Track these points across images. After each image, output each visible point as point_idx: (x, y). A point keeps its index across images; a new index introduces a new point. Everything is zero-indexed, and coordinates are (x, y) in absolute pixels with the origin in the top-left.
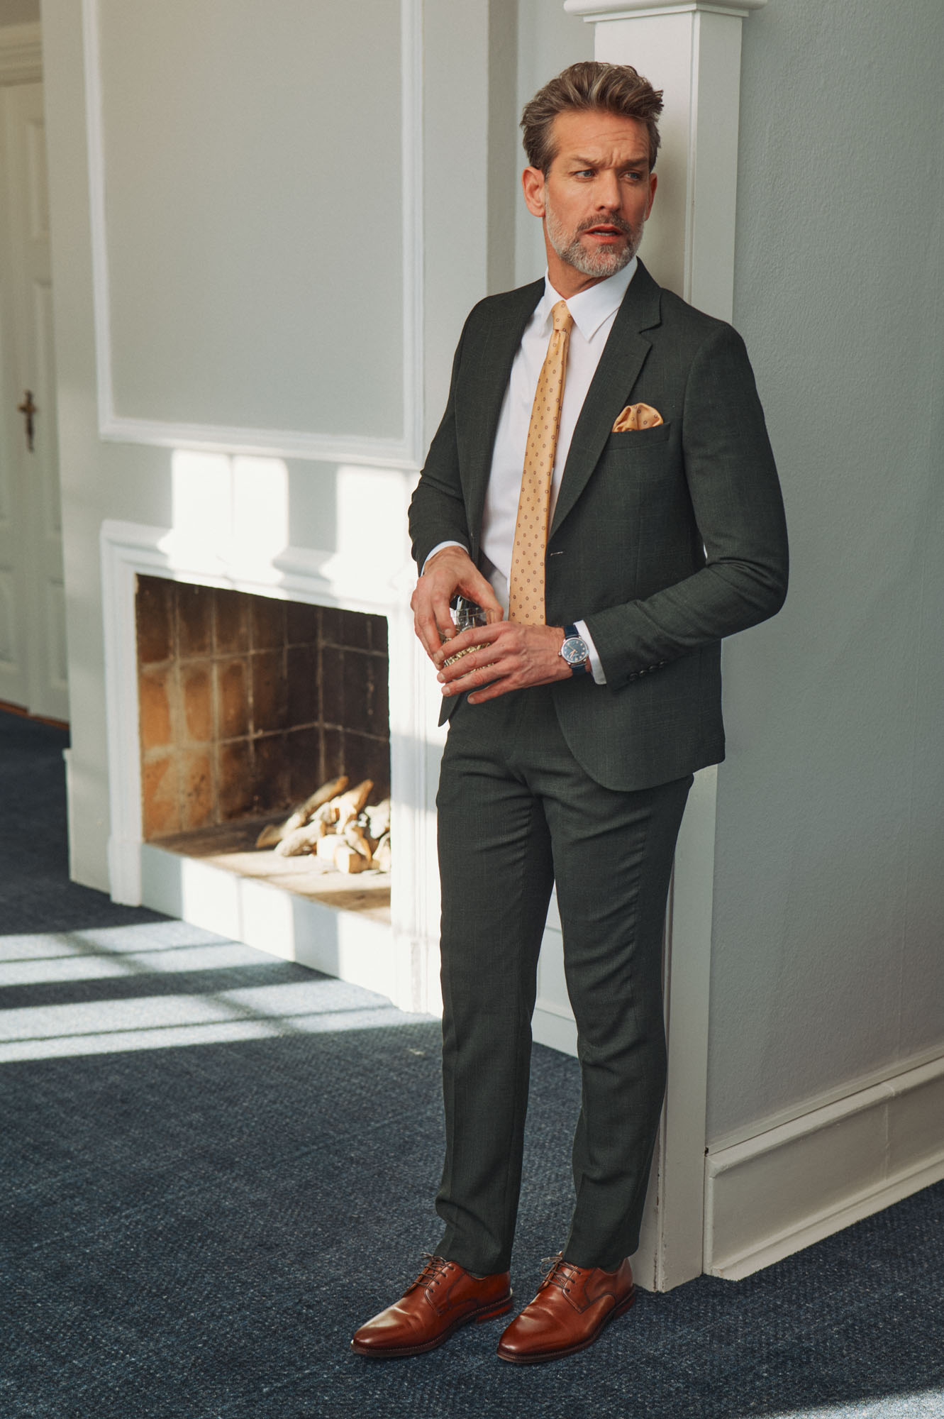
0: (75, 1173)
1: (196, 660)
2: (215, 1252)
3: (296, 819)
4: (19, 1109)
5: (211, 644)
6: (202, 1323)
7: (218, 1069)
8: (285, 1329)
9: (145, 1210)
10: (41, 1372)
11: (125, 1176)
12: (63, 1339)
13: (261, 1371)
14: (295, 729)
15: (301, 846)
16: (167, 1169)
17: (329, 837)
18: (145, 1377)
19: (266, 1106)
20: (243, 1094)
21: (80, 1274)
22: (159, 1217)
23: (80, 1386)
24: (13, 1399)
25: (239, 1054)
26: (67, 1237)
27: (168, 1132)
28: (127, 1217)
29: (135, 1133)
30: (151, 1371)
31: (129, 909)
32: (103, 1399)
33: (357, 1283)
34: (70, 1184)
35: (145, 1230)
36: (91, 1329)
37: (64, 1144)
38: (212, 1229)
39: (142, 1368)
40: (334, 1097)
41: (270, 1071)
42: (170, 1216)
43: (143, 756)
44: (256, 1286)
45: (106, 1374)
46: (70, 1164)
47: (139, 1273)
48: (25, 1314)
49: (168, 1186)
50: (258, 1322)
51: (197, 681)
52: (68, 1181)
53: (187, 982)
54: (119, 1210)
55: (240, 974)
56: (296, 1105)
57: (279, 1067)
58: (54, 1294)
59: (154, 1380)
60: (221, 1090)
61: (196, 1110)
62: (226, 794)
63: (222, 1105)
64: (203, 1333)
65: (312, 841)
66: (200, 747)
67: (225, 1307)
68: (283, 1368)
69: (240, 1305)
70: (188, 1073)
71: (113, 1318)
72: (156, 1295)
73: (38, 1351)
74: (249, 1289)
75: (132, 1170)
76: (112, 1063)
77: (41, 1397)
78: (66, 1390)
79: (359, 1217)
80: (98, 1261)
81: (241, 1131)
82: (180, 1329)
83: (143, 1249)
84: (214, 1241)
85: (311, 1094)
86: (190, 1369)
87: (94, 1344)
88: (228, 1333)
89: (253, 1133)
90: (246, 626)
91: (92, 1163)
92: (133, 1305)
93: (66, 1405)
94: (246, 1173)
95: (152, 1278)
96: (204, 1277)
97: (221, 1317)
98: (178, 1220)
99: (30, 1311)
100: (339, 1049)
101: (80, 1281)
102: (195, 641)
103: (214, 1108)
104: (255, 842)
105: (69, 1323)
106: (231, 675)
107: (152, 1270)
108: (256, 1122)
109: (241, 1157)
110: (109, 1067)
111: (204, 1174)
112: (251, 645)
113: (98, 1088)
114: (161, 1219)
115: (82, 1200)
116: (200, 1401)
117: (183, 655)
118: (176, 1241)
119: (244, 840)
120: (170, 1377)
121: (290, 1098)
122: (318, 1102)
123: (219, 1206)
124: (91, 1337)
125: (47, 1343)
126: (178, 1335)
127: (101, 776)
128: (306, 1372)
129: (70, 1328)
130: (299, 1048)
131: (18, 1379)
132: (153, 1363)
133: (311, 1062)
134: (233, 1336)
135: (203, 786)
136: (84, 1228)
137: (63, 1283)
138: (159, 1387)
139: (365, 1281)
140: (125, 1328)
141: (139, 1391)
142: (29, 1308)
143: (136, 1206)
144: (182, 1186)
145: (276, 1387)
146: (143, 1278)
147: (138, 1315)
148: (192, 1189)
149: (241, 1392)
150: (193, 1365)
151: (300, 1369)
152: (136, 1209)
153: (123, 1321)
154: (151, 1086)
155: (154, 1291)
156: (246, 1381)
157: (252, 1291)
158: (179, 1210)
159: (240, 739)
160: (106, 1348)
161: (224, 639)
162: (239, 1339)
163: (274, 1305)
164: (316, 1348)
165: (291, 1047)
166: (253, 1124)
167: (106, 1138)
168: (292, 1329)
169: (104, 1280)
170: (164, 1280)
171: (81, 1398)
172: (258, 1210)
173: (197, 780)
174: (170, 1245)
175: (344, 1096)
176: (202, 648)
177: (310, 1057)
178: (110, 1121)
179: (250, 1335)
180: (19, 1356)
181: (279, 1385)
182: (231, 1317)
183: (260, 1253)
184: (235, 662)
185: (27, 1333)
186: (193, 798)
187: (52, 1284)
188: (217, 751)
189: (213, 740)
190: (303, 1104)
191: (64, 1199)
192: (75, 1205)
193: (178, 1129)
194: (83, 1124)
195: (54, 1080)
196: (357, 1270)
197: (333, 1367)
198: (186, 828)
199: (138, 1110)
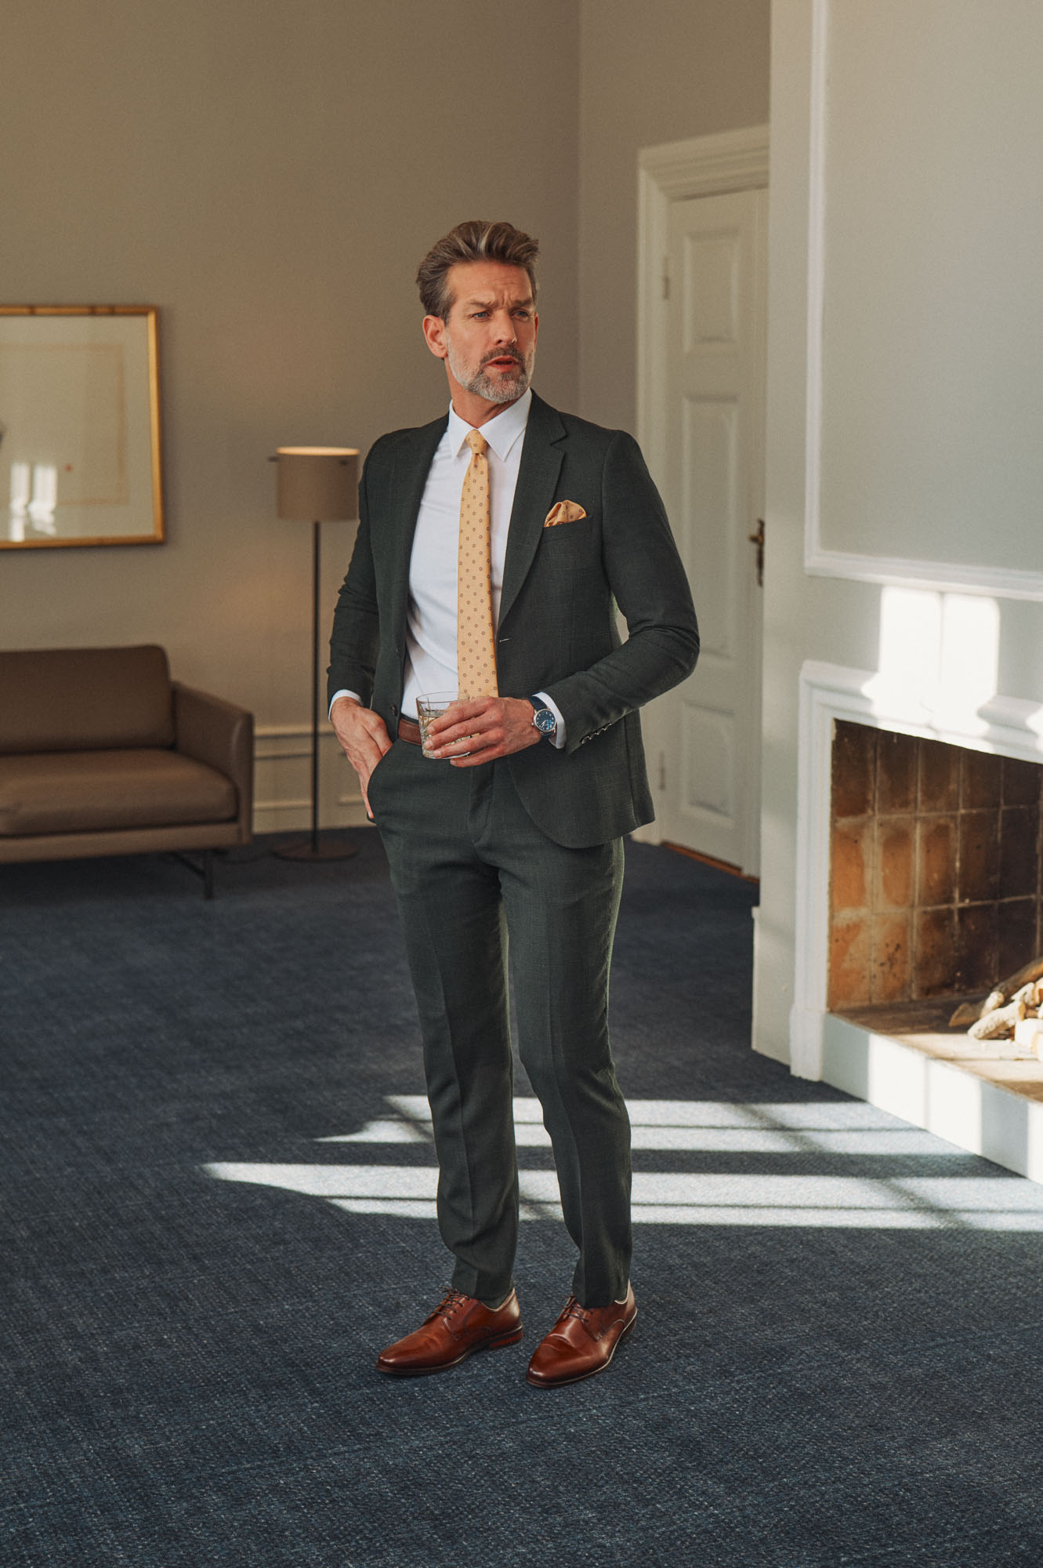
0: (695, 1334)
1: (896, 816)
2: (822, 1426)
3: (995, 998)
4: (651, 1267)
5: (916, 799)
6: (792, 1489)
7: (866, 1252)
8: (878, 1507)
9: (759, 1378)
10: (624, 1510)
11: (745, 1343)
12: (651, 1484)
13: (843, 1541)
14: (1006, 900)
15: (997, 1028)
16: (790, 1342)
17: (1029, 1020)
18: (725, 1530)
19: (910, 1294)
20: (887, 1279)
21: (680, 1428)
22: (772, 1386)
23: (658, 1528)
24: (591, 1530)
25: (892, 1239)
26: (674, 1392)
27: (799, 1306)
28: (738, 1382)
29: (765, 1304)
30: (732, 1525)
31: (808, 1083)
32: (679, 1542)
33: (964, 1475)
34: (688, 1344)
35: (755, 1396)
36: (680, 1479)
37: (690, 1306)
38: (824, 1404)
39: (723, 1521)
40: (985, 1293)
41: (921, 1260)
42: (784, 1387)
43: (832, 917)
44: (857, 1463)
45: (686, 1520)
46: (692, 1325)
47: (740, 1435)
48: (619, 1457)
49: (788, 1358)
50: (852, 1497)
51: (897, 840)
52: (687, 1341)
53: (852, 1162)
54: (732, 1374)
55: (913, 1160)
56: (941, 1297)
57: (932, 1257)
58: (651, 1442)
59: (733, 1534)
60: (864, 1272)
61: (833, 1289)
62: (924, 966)
63: (862, 1288)
64: (792, 1499)
65: (1010, 1024)
66: (896, 913)
67: (820, 1478)
68: (866, 1542)
69: (836, 1478)
70: (833, 1252)
71: (704, 1472)
72: (752, 1458)
73: (626, 1491)
74: (849, 1465)
75: (754, 1338)
76: (756, 1234)
77: (619, 1531)
78: (644, 1529)
79: (983, 1413)
80: (701, 1419)
81: (876, 1314)
82: (768, 1491)
83: (748, 1413)
84: (823, 1416)
85: (961, 1288)
86: (771, 1529)
87: (681, 1493)
88: (817, 1502)
89: (889, 1319)
90: (957, 782)
91: (714, 1327)
92: (727, 1464)
93: (641, 1542)
94: (871, 1356)
95: (752, 1441)
96: (805, 1447)
97: (813, 1486)
98: (791, 1391)
99: (624, 1455)
100: (1003, 1246)
101: (679, 1435)
102: (898, 796)
103: (853, 1289)
104: (948, 1021)
105: (659, 1471)
106: (937, 835)
107: (753, 1434)
108: (894, 1308)
109: (870, 1340)
110: (752, 1238)
111: (828, 1351)
112: (961, 805)
113: (736, 1256)
114: (773, 1388)
115: (698, 1360)
116: (774, 1559)
117: (883, 811)
118: (784, 1411)
119: (938, 1018)
120: (749, 1533)
121: (938, 1288)
122: (965, 1297)
123: (837, 1384)
124: (679, 1486)
125: (635, 1485)
126: (766, 1497)
127: (787, 936)
128: (890, 1549)
129: (660, 1475)
130: (959, 1241)
131: (600, 1512)
132: (735, 1518)
133: (969, 1255)
134: (822, 1506)
135: (898, 955)
136: (693, 1387)
137: (662, 1434)
138: (736, 1540)
139: (974, 1474)
140: (714, 1482)
141: (716, 1541)
142: (624, 1452)
143: (751, 1372)
144: (802, 1359)
145: (855, 1559)
146: (742, 1439)
147: (730, 1473)
148: (812, 1364)
149: (818, 1557)
150: (775, 1525)
151: (885, 1546)
152: (750, 1375)
153: (714, 1476)
154: (792, 1261)
155: (751, 1453)
156: (826, 1549)
157: (851, 1467)
158: (794, 1382)
159: (944, 907)
160: (692, 1498)
161: (930, 796)
162: (828, 1510)
163: (871, 1483)
164: (905, 1529)
165: (950, 1239)
166: (891, 1309)
167: (734, 1305)
168: (885, 1508)
169: (703, 1437)
170: (763, 1445)
171: (657, 1538)
172: (876, 1392)
173: (891, 950)
174: (777, 1413)
175: (997, 1293)
176: (905, 804)
177: (969, 1251)
178: (742, 1290)
179: (839, 1507)
180: (605, 1493)
181: (859, 1557)
182: (823, 1488)
183: (868, 1433)
184: (942, 821)
185: (617, 1473)
186: (886, 968)
187: (650, 1433)
188: (916, 920)
189: (912, 906)
190: (950, 1296)
191: (679, 1357)
192: (689, 1365)
193: (810, 1305)
194: (713, 1289)
195: (693, 1244)
196: (967, 1463)
197: (919, 1549)
198: (875, 1001)
199: (773, 1282)
